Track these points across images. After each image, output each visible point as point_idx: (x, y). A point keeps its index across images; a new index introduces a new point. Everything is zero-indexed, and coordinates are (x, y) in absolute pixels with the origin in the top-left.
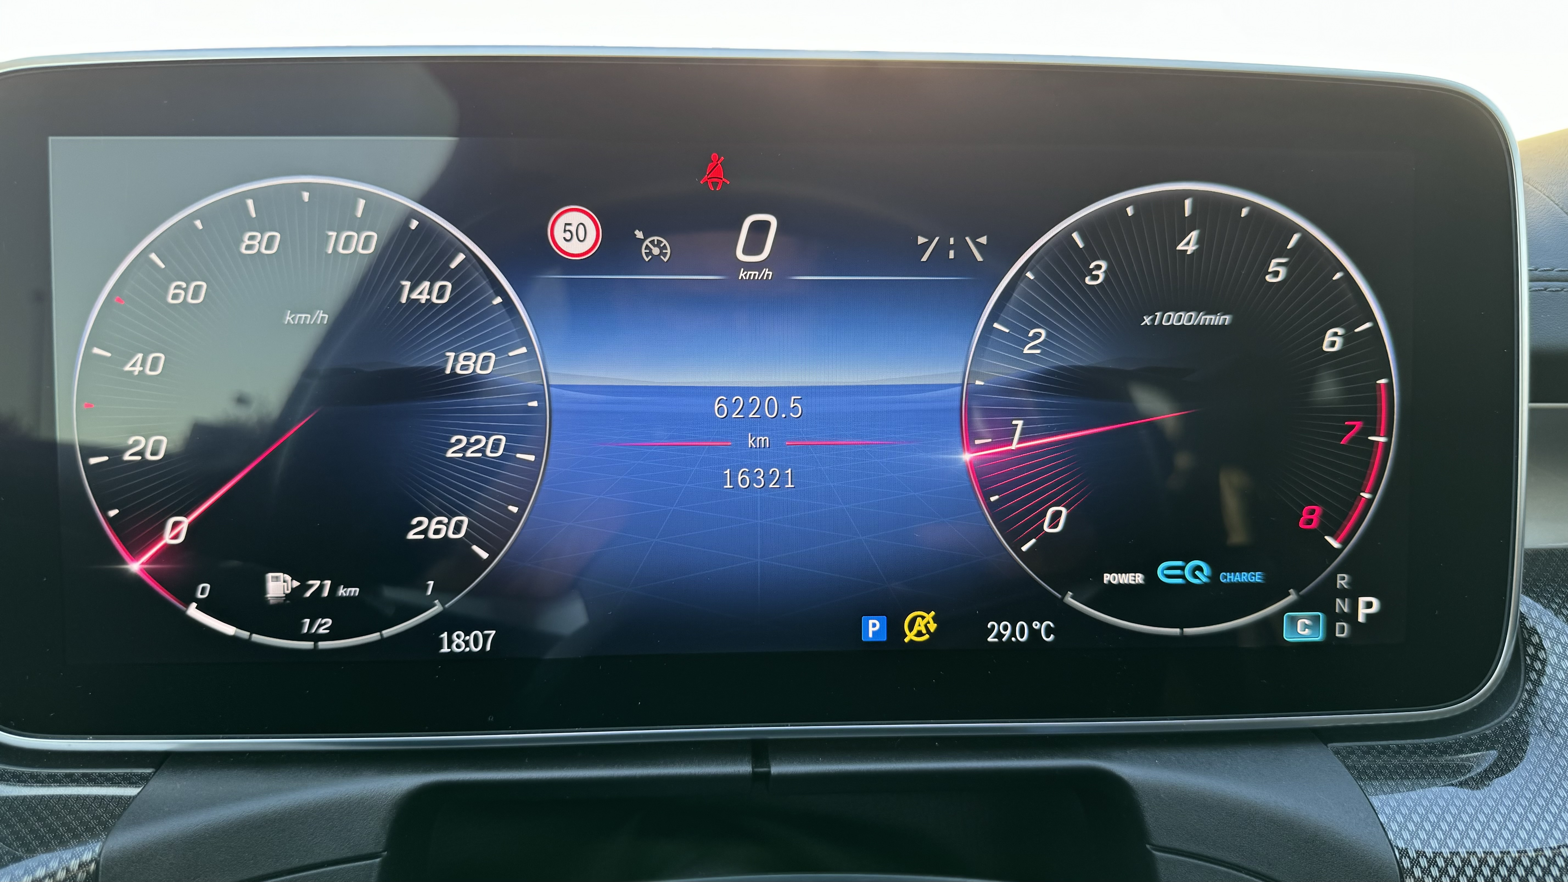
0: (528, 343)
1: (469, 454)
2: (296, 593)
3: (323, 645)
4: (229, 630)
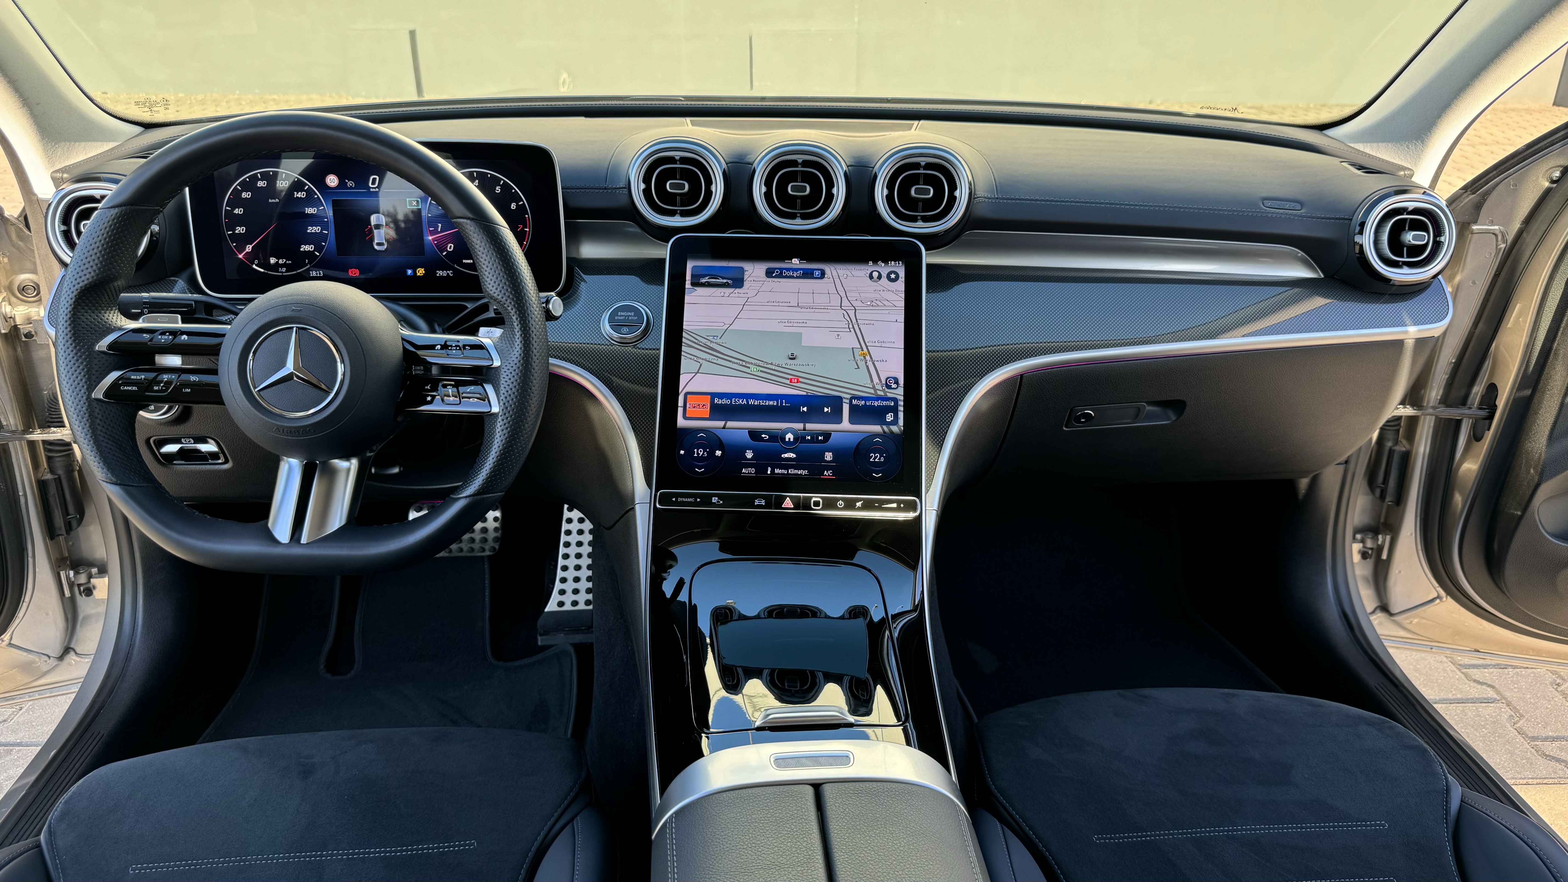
0: (324, 206)
1: (313, 231)
2: (277, 262)
3: (284, 274)
4: (262, 270)
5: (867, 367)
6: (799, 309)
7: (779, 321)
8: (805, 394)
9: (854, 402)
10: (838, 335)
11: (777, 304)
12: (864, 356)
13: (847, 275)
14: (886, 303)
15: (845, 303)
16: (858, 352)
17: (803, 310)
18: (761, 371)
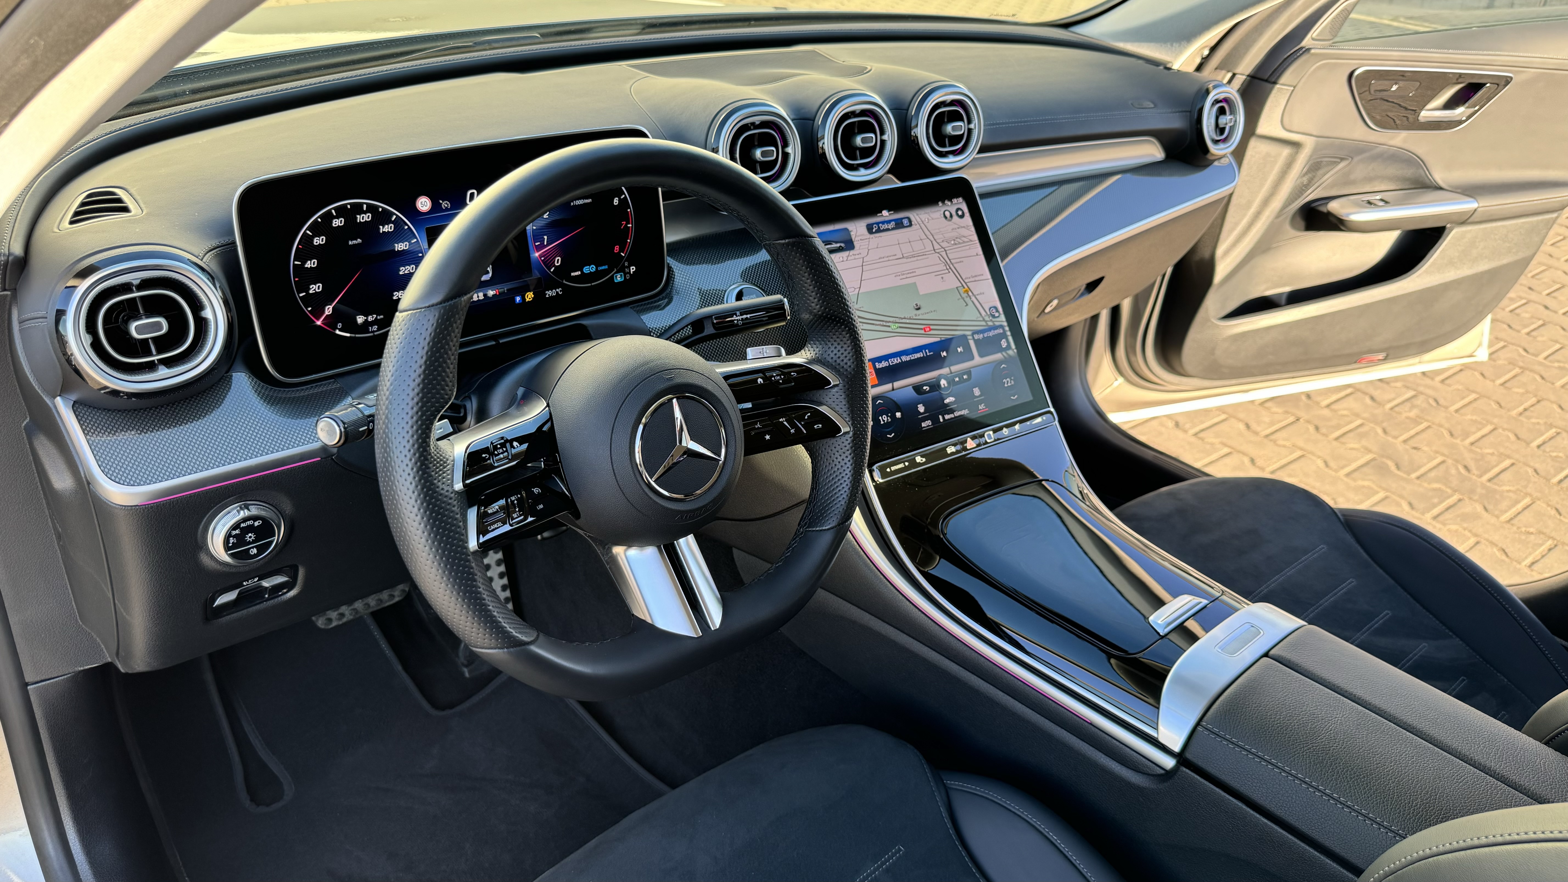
0: (416, 238)
1: (406, 272)
2: (366, 320)
3: (376, 333)
4: (348, 335)
5: (973, 302)
6: (904, 260)
7: (895, 275)
8: (939, 339)
9: (976, 337)
10: (942, 278)
11: (887, 259)
12: (966, 292)
13: (928, 219)
14: (966, 240)
15: (937, 246)
16: (962, 290)
17: (909, 260)
18: (900, 327)
